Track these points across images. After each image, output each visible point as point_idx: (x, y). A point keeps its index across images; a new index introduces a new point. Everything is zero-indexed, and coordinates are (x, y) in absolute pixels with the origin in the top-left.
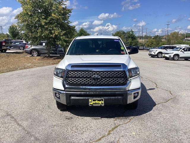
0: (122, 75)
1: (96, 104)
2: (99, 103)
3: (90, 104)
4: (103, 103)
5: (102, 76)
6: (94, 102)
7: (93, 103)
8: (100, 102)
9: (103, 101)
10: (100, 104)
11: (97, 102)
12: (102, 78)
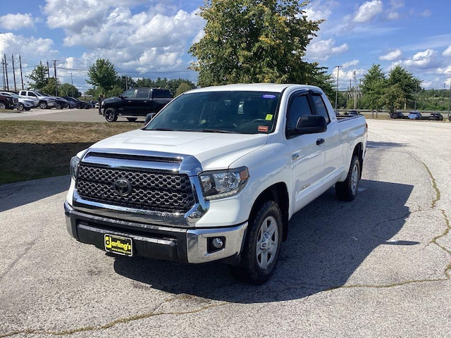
0: (178, 184)
1: (119, 250)
2: (123, 249)
3: (108, 246)
4: (130, 251)
5: (134, 183)
6: (114, 244)
7: (113, 247)
8: (125, 247)
9: (130, 244)
10: (124, 252)
11: (118, 244)
12: (133, 187)
